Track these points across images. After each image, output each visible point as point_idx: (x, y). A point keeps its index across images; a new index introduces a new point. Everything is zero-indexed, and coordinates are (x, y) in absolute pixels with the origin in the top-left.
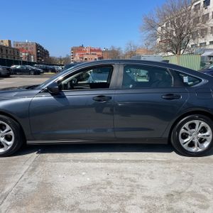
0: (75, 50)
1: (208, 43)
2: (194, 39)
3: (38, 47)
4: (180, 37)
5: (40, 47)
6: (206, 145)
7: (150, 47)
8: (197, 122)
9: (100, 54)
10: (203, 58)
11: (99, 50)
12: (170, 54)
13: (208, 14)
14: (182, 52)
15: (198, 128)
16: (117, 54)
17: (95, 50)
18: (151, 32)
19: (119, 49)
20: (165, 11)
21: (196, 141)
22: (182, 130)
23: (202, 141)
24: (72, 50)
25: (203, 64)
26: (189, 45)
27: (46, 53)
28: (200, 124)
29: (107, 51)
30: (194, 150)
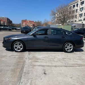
0: (23, 21)
1: (74, 21)
2: (69, 19)
3: (8, 19)
4: (64, 19)
5: (9, 19)
6: (71, 50)
7: (53, 22)
8: (69, 44)
9: (34, 23)
10: (72, 26)
11: (33, 22)
12: (61, 25)
13: (74, 10)
14: (65, 24)
15: (69, 45)
16: (40, 24)
17: (31, 22)
18: (54, 16)
19: (41, 21)
20: (59, 9)
21: (69, 49)
22: (66, 46)
23: (70, 49)
24: (22, 21)
25: (72, 29)
26: (67, 22)
27: (11, 22)
28: (70, 44)
29: (36, 22)
30: (68, 51)
